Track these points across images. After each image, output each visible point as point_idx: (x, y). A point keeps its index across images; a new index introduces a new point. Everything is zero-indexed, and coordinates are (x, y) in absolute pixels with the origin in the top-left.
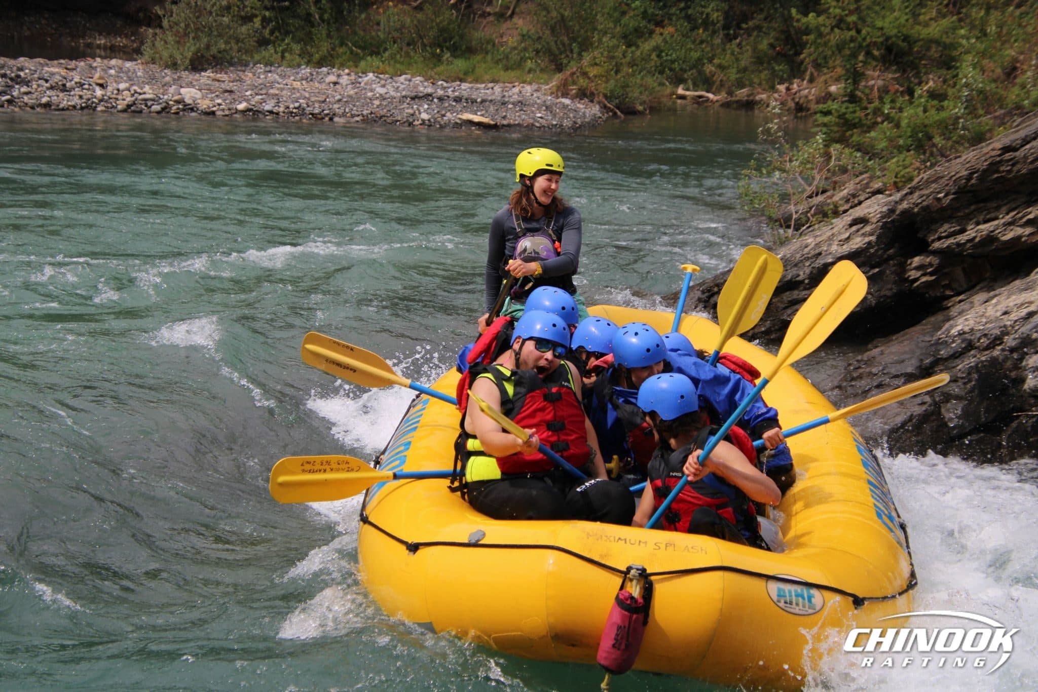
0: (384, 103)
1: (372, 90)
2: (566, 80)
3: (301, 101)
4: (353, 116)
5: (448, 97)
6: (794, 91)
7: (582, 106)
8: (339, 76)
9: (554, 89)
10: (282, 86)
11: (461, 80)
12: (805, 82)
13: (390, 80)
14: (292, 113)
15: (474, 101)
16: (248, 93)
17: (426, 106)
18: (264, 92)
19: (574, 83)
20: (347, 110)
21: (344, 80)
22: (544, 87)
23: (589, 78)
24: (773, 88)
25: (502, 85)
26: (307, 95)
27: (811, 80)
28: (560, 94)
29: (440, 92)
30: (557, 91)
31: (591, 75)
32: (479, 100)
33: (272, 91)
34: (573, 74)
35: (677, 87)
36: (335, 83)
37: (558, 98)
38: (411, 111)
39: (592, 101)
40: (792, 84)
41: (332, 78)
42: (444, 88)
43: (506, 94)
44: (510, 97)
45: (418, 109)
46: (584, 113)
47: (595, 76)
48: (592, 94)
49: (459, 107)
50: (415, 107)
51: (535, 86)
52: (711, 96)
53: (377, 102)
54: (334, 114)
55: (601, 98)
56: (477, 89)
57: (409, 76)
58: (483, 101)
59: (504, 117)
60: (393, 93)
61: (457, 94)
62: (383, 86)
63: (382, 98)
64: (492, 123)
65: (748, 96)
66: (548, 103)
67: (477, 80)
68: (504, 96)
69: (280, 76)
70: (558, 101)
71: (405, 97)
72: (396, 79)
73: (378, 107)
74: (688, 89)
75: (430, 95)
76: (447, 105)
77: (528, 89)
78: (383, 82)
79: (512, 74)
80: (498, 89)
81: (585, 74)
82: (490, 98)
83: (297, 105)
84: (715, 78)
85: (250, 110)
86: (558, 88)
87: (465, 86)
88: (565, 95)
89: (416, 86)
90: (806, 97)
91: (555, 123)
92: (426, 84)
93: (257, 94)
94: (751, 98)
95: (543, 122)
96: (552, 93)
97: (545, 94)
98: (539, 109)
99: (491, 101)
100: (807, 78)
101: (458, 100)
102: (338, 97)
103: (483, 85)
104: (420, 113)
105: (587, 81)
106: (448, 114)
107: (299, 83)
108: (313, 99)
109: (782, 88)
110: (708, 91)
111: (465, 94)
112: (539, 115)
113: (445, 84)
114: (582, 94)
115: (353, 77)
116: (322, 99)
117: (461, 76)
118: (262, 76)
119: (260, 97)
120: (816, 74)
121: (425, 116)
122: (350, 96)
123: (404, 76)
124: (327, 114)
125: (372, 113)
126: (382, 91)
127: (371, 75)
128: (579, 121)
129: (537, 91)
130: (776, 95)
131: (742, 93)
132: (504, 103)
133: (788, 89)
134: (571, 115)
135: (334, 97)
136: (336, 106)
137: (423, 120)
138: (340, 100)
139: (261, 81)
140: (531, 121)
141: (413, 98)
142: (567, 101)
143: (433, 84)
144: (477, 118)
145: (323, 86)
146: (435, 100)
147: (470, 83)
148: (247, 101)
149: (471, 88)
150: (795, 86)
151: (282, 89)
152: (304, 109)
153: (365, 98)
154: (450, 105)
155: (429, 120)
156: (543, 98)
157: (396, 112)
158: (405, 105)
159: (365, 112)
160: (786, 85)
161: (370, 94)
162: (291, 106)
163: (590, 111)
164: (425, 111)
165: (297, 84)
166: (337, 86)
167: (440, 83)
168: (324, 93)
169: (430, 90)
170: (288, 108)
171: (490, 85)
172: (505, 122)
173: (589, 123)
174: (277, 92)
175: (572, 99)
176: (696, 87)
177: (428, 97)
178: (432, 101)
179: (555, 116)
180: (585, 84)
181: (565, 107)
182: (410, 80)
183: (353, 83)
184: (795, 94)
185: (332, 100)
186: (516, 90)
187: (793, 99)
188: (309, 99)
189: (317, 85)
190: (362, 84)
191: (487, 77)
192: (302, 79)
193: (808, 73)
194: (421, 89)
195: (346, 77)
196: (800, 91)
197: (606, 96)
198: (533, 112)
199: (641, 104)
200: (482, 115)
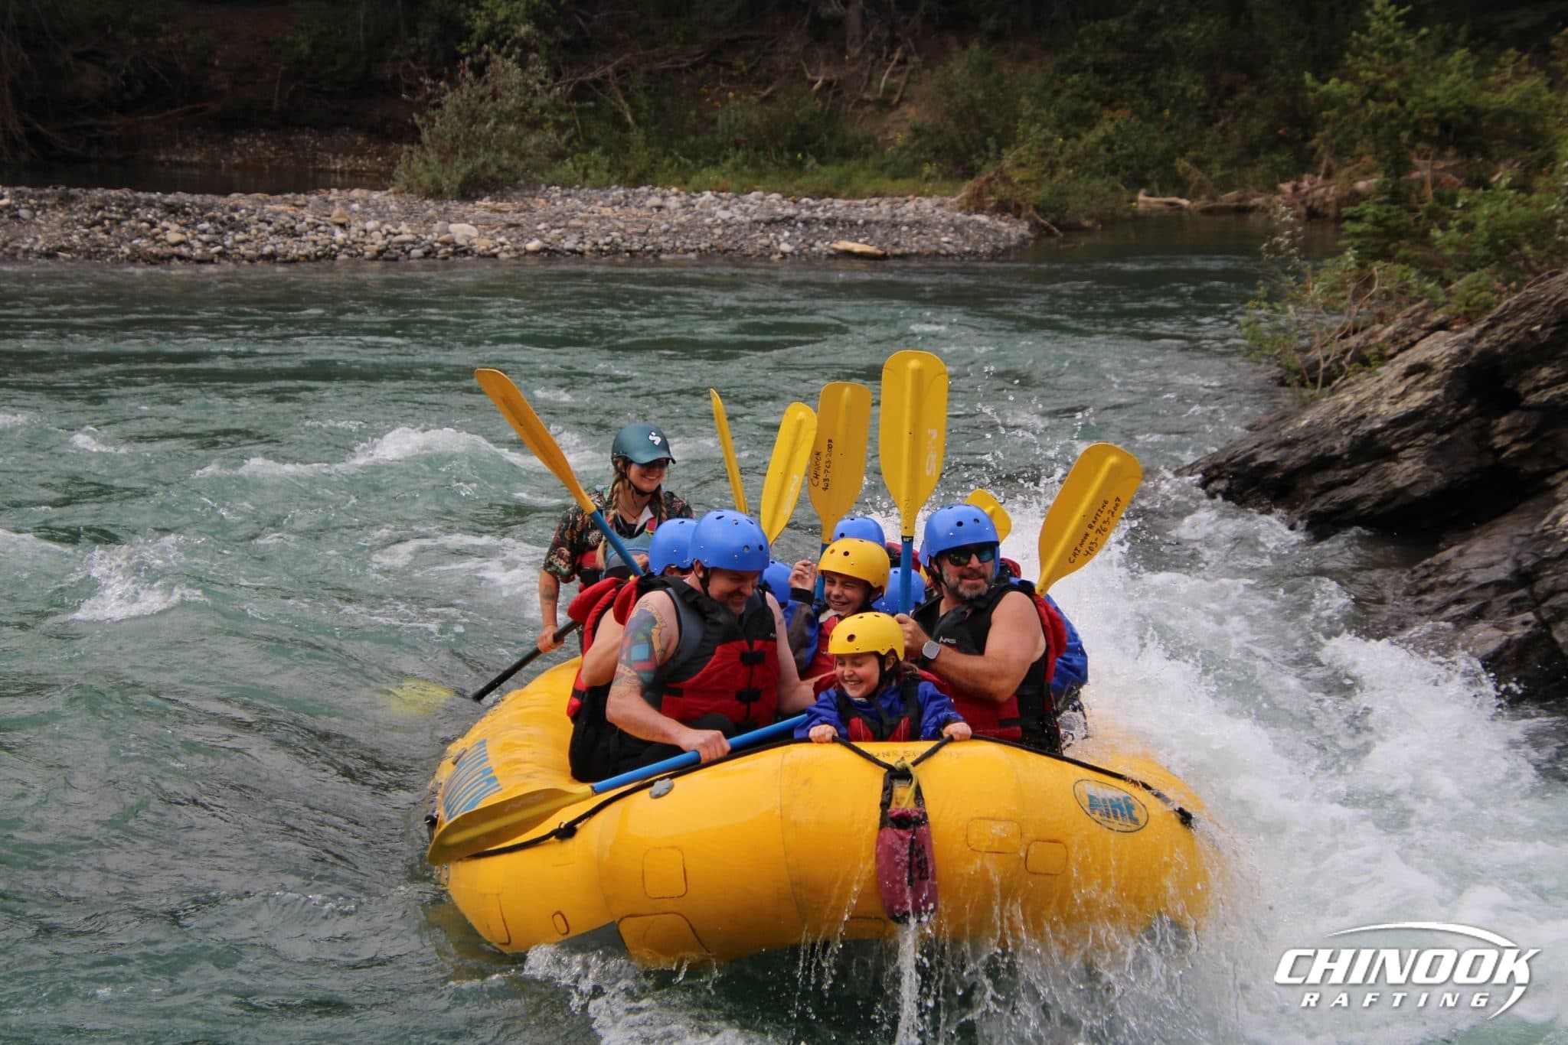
0: (729, 231)
1: (710, 215)
2: (980, 189)
3: (614, 234)
4: (686, 251)
5: (817, 219)
6: (1304, 191)
7: (1004, 224)
8: (664, 197)
9: (965, 202)
10: (585, 215)
11: (834, 196)
12: (1320, 178)
13: (734, 200)
14: (602, 251)
15: (853, 224)
16: (541, 226)
17: (787, 234)
18: (562, 223)
19: (992, 192)
20: (678, 244)
21: (673, 202)
22: (950, 200)
23: (1013, 185)
24: (1274, 189)
25: (889, 199)
26: (622, 225)
27: (1328, 175)
28: (972, 208)
29: (806, 213)
30: (969, 204)
31: (1016, 180)
32: (860, 222)
33: (573, 222)
34: (989, 180)
35: (1137, 192)
36: (659, 208)
37: (969, 214)
38: (765, 241)
39: (1018, 217)
40: (1301, 180)
41: (655, 201)
42: (810, 208)
43: (897, 212)
44: (903, 215)
45: (776, 238)
46: (1008, 234)
47: (1022, 182)
48: (1018, 207)
49: (832, 233)
50: (772, 235)
51: (937, 200)
52: (1185, 202)
53: (718, 231)
54: (660, 251)
55: (1031, 211)
56: (856, 207)
57: (760, 194)
58: (867, 223)
59: (897, 245)
60: (739, 218)
61: (829, 214)
62: (726, 208)
63: (726, 224)
64: (879, 252)
65: (1239, 200)
66: (958, 222)
67: (854, 195)
68: (894, 216)
69: (583, 200)
70: (971, 218)
71: (758, 222)
72: (744, 197)
73: (720, 237)
74: (1151, 195)
75: (791, 218)
76: (815, 230)
77: (927, 204)
78: (725, 203)
79: (901, 184)
80: (885, 205)
81: (1006, 180)
82: (875, 218)
83: (608, 239)
84: (1189, 178)
85: (544, 250)
86: (970, 199)
87: (839, 203)
88: (979, 210)
89: (771, 207)
90: (1322, 198)
91: (967, 249)
92: (785, 202)
93: (553, 228)
94: (1243, 204)
95: (951, 248)
96: (961, 209)
97: (952, 210)
98: (945, 231)
99: (877, 223)
100: (1322, 172)
101: (830, 223)
102: (664, 227)
103: (864, 202)
104: (779, 244)
105: (1010, 189)
106: (818, 243)
107: (609, 210)
108: (630, 231)
109: (1287, 187)
110: (1181, 197)
111: (841, 214)
112: (945, 239)
113: (812, 202)
114: (1003, 208)
115: (684, 197)
116: (642, 230)
117: (833, 190)
118: (559, 203)
119: (557, 231)
120: (1335, 166)
121: (785, 247)
122: (681, 225)
123: (754, 194)
124: (650, 251)
125: (712, 246)
126: (725, 215)
127: (708, 194)
128: (1002, 245)
129: (940, 205)
130: (1279, 198)
131: (1230, 197)
132: (895, 225)
133: (1296, 189)
134: (991, 237)
135: (658, 226)
136: (662, 239)
137: (784, 254)
138: (666, 231)
139: (557, 210)
140: (934, 248)
141: (768, 224)
142: (982, 218)
143: (795, 202)
144: (857, 247)
145: (643, 212)
146: (800, 225)
147: (846, 198)
148: (540, 237)
149: (849, 206)
150: (1305, 184)
151: (587, 220)
152: (618, 245)
153: (703, 225)
154: (820, 231)
155: (792, 253)
156: (950, 215)
157: (745, 243)
158: (758, 234)
159: (702, 246)
160: (1292, 183)
161: (708, 220)
162: (601, 242)
163: (1014, 230)
164: (786, 240)
165: (607, 212)
166: (663, 212)
167: (804, 200)
168: (645, 223)
169: (790, 211)
170: (596, 244)
171: (874, 200)
172: (898, 251)
173: (1015, 247)
174: (580, 223)
175: (989, 215)
176: (1163, 192)
177: (787, 220)
178: (795, 225)
179: (967, 239)
180: (1008, 195)
181: (981, 226)
182: (762, 199)
183: (684, 207)
184: (1307, 193)
185: (656, 230)
186: (911, 206)
187: (1303, 203)
188: (624, 231)
189: (634, 210)
190: (697, 207)
191: (868, 189)
192: (614, 204)
193: (1324, 165)
194: (779, 210)
195: (674, 198)
196: (1312, 190)
197: (1037, 208)
198: (935, 235)
199: (1088, 218)
200: (865, 243)
